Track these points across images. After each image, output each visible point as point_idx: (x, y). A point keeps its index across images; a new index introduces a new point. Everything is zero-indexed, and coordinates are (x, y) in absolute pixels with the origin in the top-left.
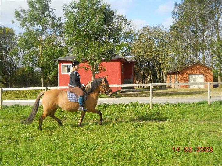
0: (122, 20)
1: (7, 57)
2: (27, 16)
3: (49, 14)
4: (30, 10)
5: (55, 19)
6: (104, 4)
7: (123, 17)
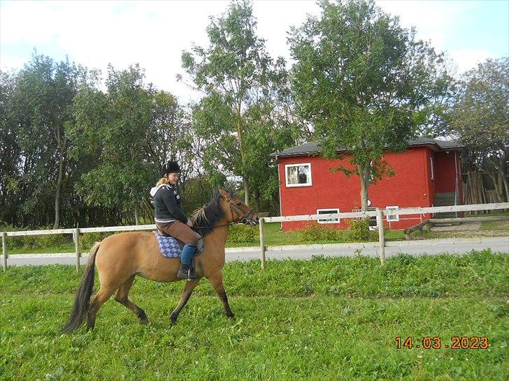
0: (422, 52)
1: (165, 154)
2: (208, 62)
3: (255, 53)
4: (213, 48)
5: (269, 63)
6: (383, 17)
7: (424, 44)
